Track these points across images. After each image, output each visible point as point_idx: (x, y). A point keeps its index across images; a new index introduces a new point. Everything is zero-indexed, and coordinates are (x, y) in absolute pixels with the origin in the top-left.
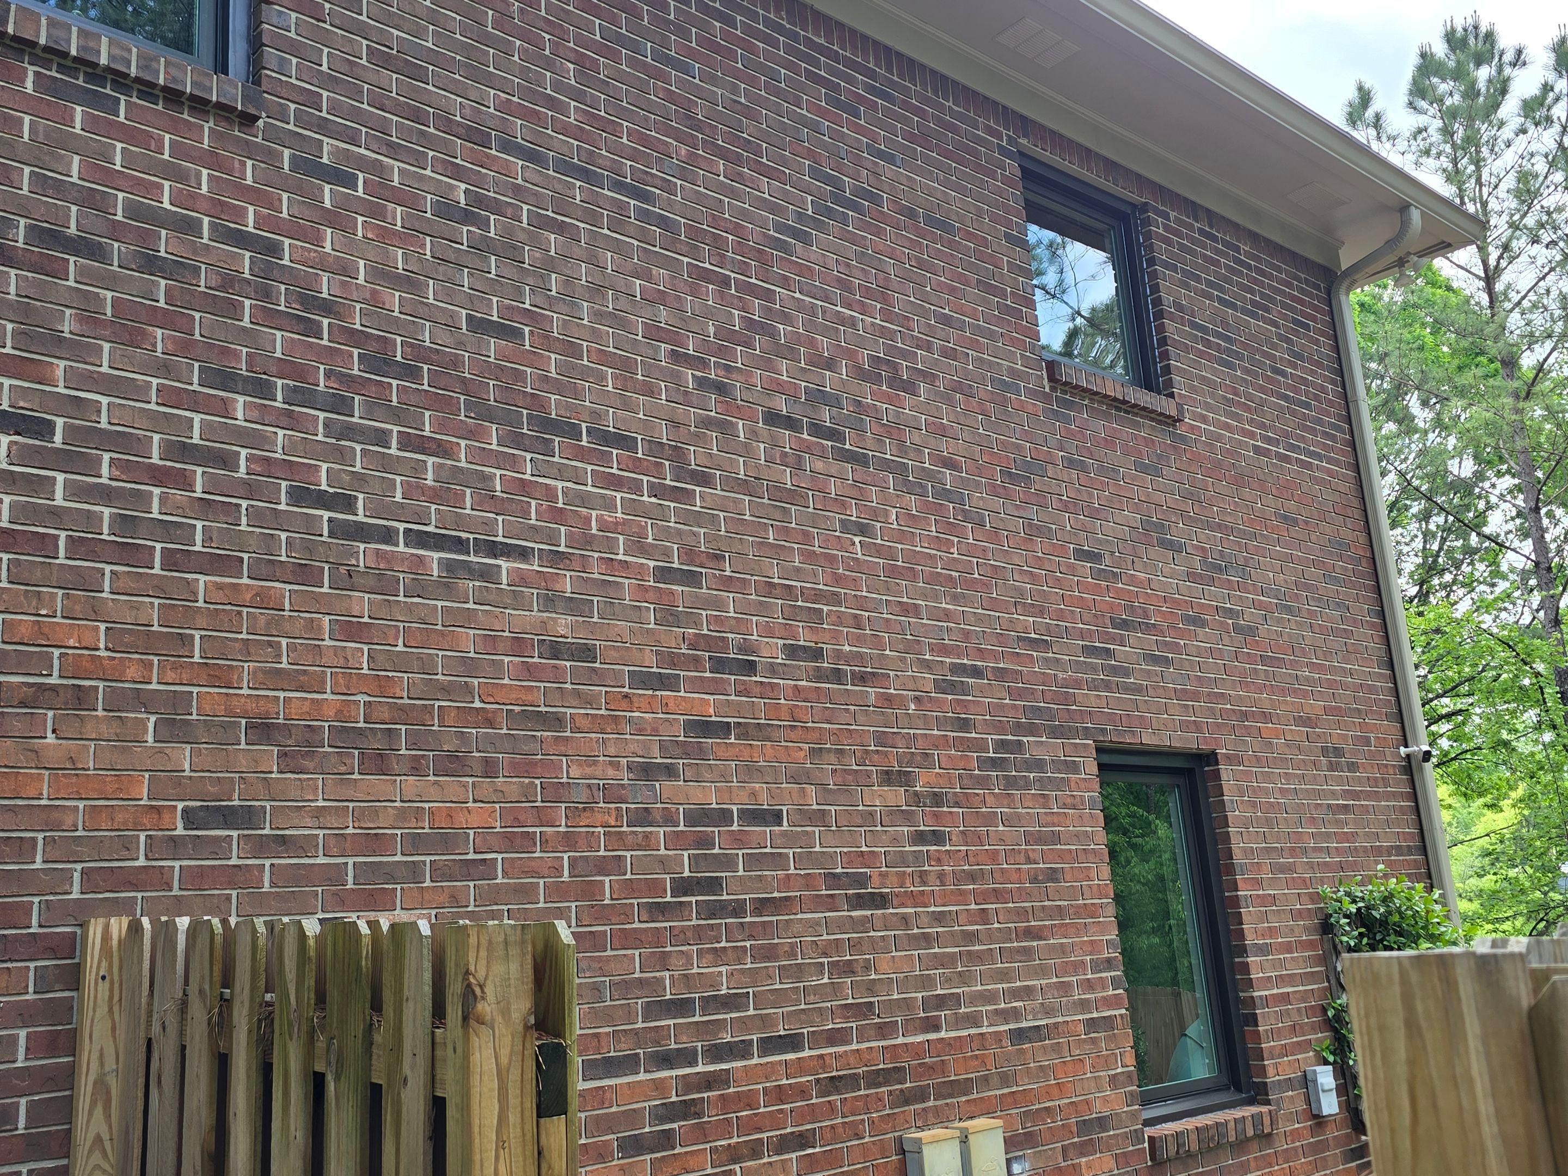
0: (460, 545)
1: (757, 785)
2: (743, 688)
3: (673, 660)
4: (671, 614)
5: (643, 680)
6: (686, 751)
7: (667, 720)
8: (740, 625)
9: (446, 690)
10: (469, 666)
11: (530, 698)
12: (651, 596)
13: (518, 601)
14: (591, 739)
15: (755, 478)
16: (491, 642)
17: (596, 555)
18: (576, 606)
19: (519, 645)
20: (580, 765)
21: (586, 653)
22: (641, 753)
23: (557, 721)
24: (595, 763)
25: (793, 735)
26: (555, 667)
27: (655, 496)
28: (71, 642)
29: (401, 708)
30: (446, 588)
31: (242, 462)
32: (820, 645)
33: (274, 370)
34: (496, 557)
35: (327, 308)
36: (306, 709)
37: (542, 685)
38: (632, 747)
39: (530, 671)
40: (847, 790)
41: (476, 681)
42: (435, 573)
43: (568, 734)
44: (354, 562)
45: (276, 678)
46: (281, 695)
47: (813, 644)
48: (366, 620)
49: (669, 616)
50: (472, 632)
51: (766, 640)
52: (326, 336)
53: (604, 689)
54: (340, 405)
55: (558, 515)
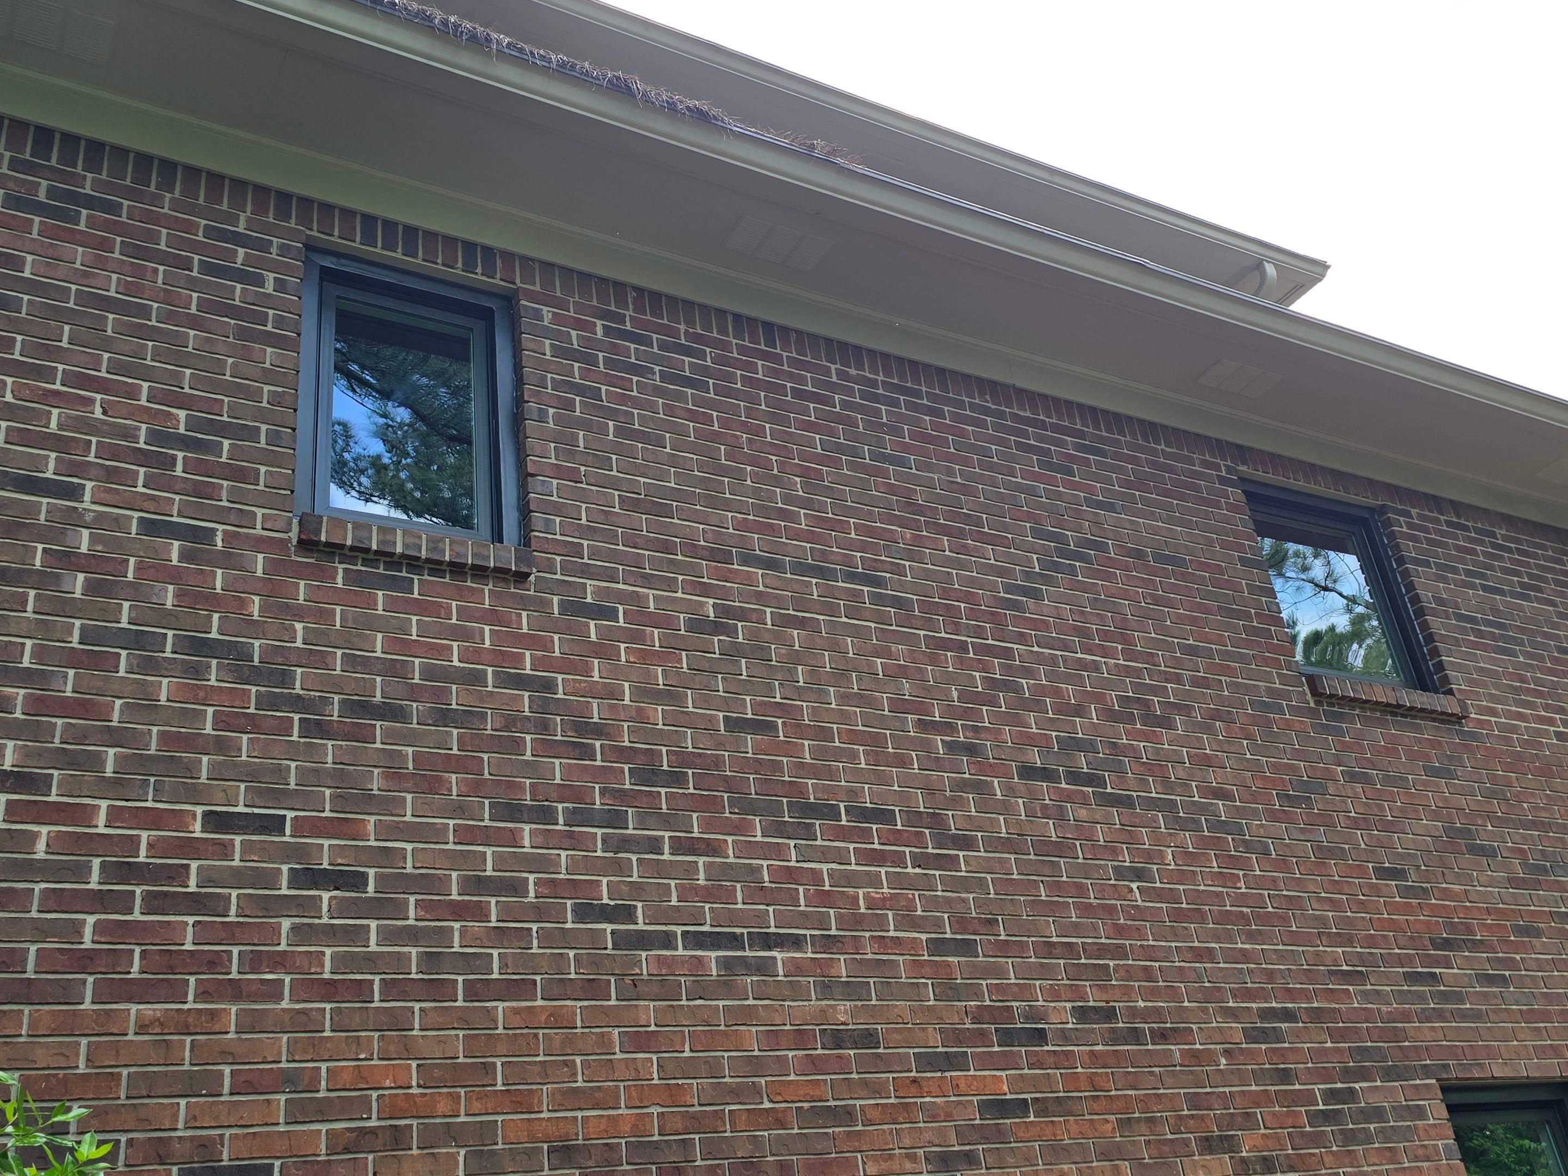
0: (734, 941)
1: (1065, 1167)
2: (1035, 1059)
3: (957, 1037)
4: (951, 988)
5: (929, 1061)
6: (984, 1134)
7: (960, 1102)
8: (1023, 992)
9: (735, 1093)
10: (755, 1066)
11: (817, 1093)
12: (927, 970)
13: (797, 992)
14: (884, 1130)
15: (1018, 835)
16: (773, 1038)
17: (867, 934)
18: (853, 991)
19: (801, 1038)
20: (877, 1161)
21: (868, 1039)
22: (936, 1141)
23: (847, 1115)
24: (891, 1157)
25: (1096, 1107)
26: (839, 1057)
27: (919, 866)
28: (388, 1083)
29: (693, 1116)
30: (726, 987)
31: (531, 887)
32: (1112, 1004)
33: (554, 796)
34: (770, 949)
35: (599, 731)
36: (603, 1127)
37: (828, 1077)
38: (927, 1136)
39: (815, 1064)
40: (1165, 1163)
41: (763, 1081)
42: (714, 973)
43: (859, 1128)
44: (638, 971)
45: (573, 1099)
46: (579, 1114)
47: (1104, 1004)
48: (653, 1028)
49: (948, 991)
50: (754, 1029)
51: (1053, 1004)
52: (599, 757)
53: (891, 1076)
54: (615, 819)
55: (826, 899)
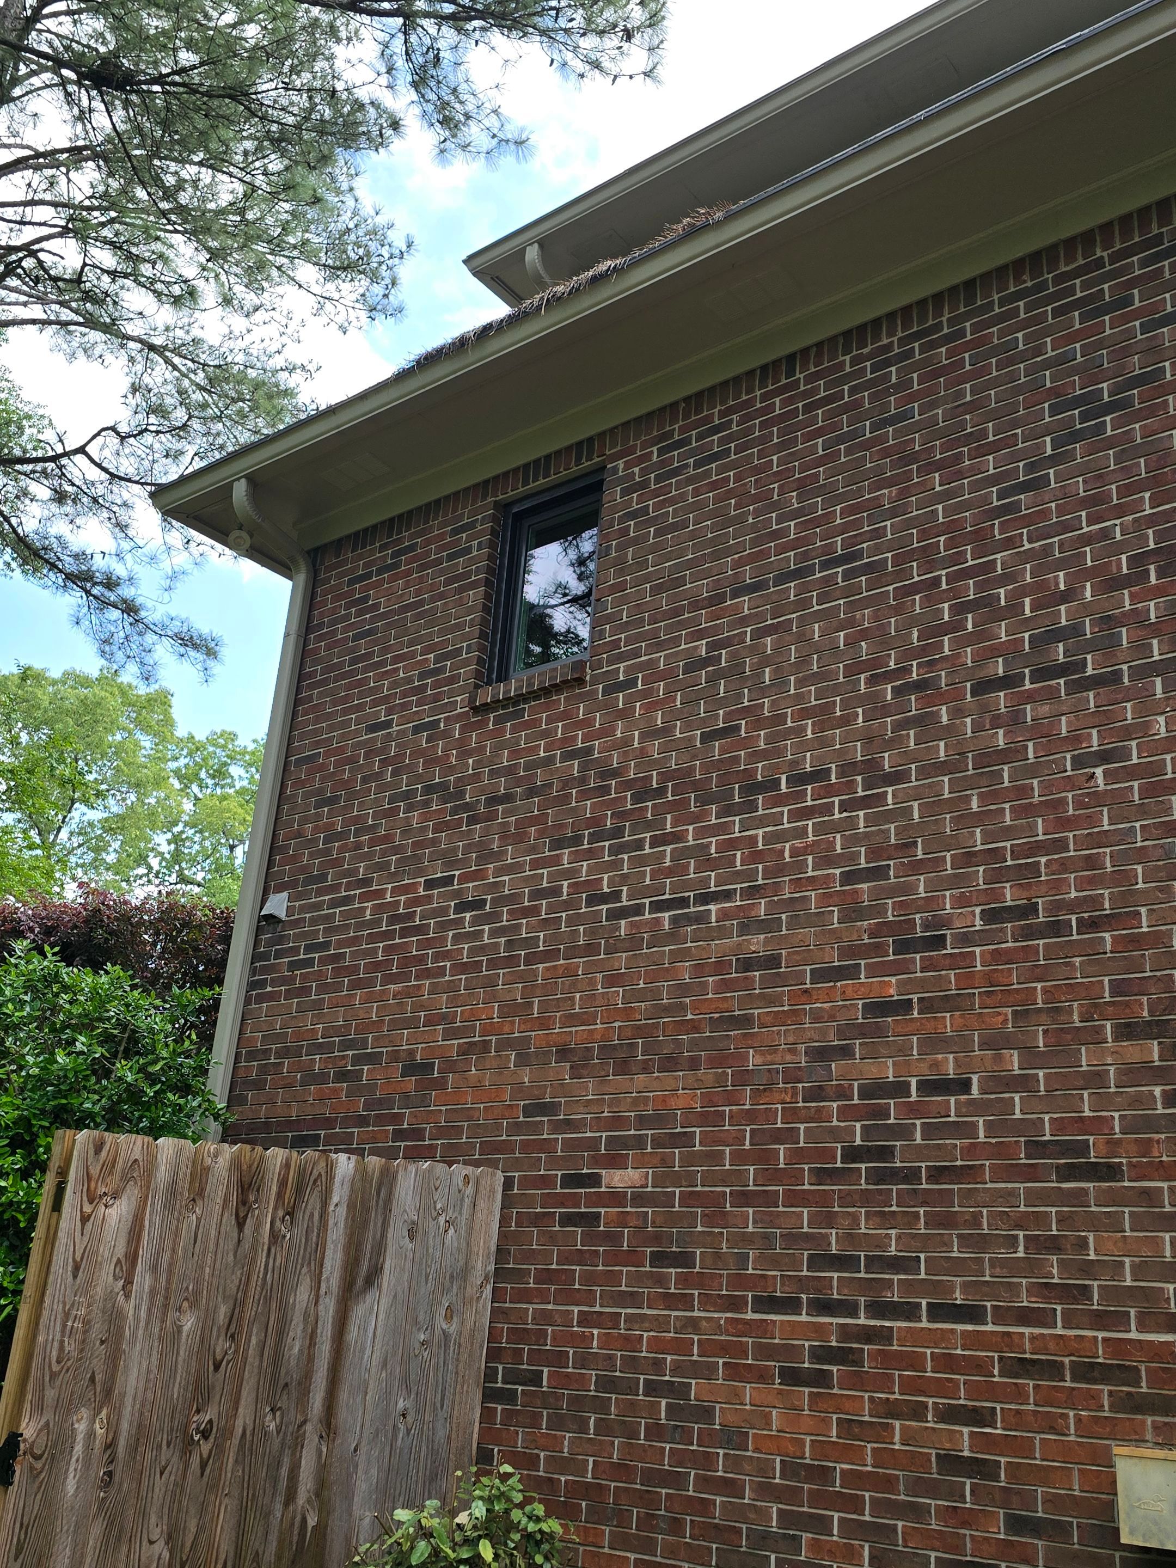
0: (684, 902)
1: (940, 1056)
2: (928, 963)
3: (851, 951)
4: (854, 911)
5: (823, 975)
6: (862, 1031)
7: (844, 1006)
8: (930, 903)
9: (667, 1010)
10: (684, 990)
11: (726, 1006)
12: (836, 899)
13: (722, 932)
14: (773, 1031)
16: (699, 970)
17: (787, 879)
18: (768, 925)
19: (720, 967)
20: (763, 1055)
21: (773, 961)
22: (817, 1038)
23: (746, 1021)
24: (776, 1051)
25: (989, 1001)
26: (746, 978)
27: (846, 811)
28: (484, 1017)
29: (639, 1027)
30: (673, 936)
31: (565, 890)
32: (1034, 900)
33: (584, 826)
34: (708, 904)
35: (615, 773)
36: (586, 1036)
37: (736, 994)
38: (809, 1034)
39: (726, 986)
41: (688, 1000)
42: (667, 927)
43: (756, 1030)
44: (618, 934)
45: (571, 1020)
46: (574, 1029)
47: (1025, 901)
48: (623, 970)
49: (853, 912)
50: (687, 964)
51: (960, 911)
52: (613, 791)
53: (786, 989)
54: (617, 832)
55: (756, 857)
